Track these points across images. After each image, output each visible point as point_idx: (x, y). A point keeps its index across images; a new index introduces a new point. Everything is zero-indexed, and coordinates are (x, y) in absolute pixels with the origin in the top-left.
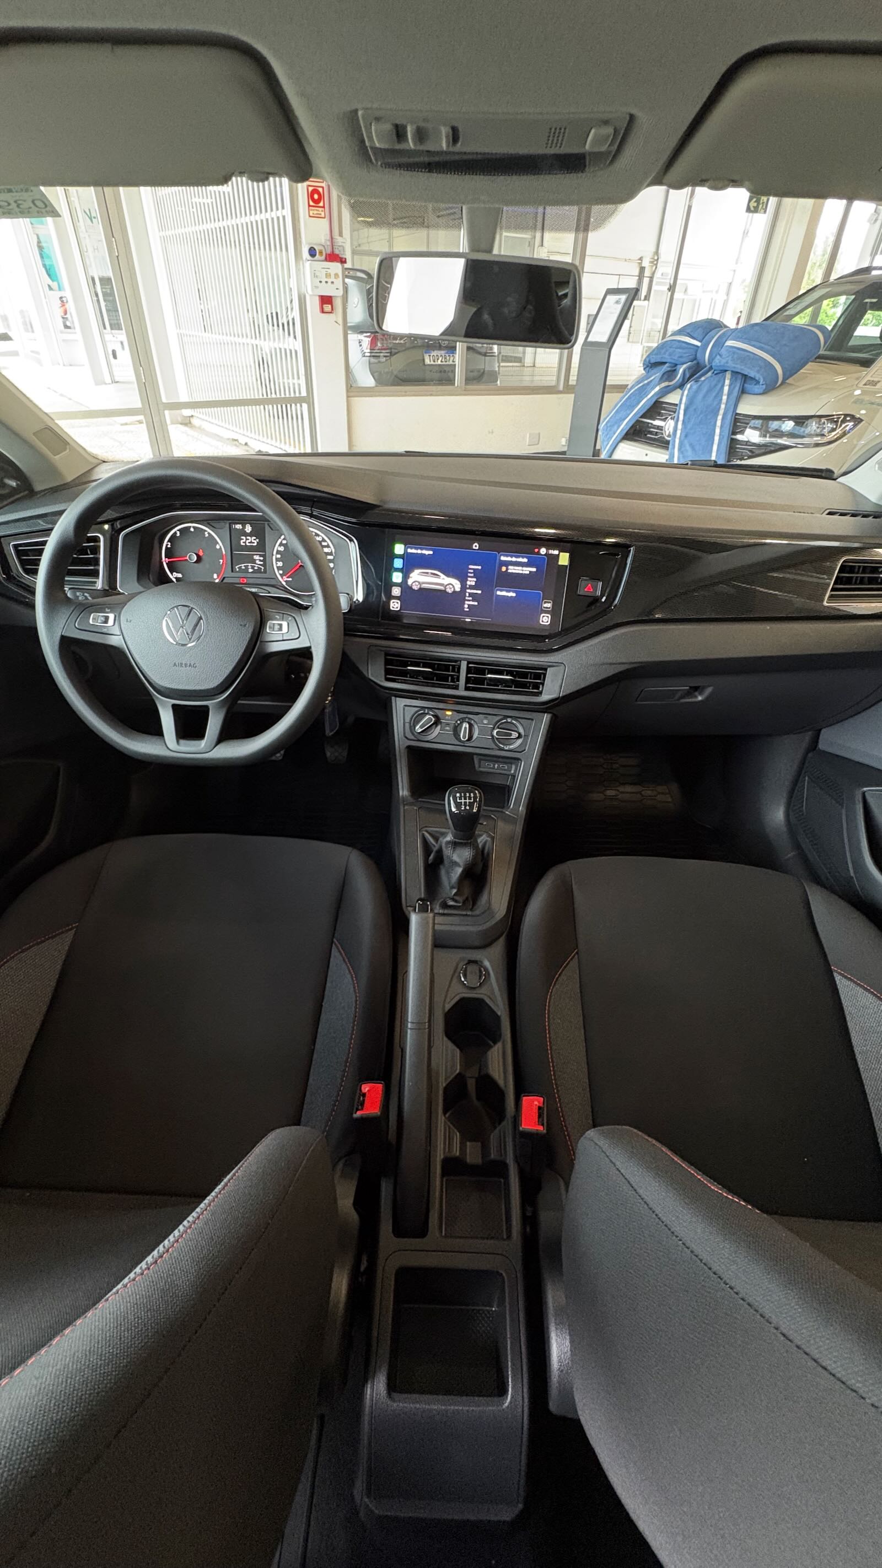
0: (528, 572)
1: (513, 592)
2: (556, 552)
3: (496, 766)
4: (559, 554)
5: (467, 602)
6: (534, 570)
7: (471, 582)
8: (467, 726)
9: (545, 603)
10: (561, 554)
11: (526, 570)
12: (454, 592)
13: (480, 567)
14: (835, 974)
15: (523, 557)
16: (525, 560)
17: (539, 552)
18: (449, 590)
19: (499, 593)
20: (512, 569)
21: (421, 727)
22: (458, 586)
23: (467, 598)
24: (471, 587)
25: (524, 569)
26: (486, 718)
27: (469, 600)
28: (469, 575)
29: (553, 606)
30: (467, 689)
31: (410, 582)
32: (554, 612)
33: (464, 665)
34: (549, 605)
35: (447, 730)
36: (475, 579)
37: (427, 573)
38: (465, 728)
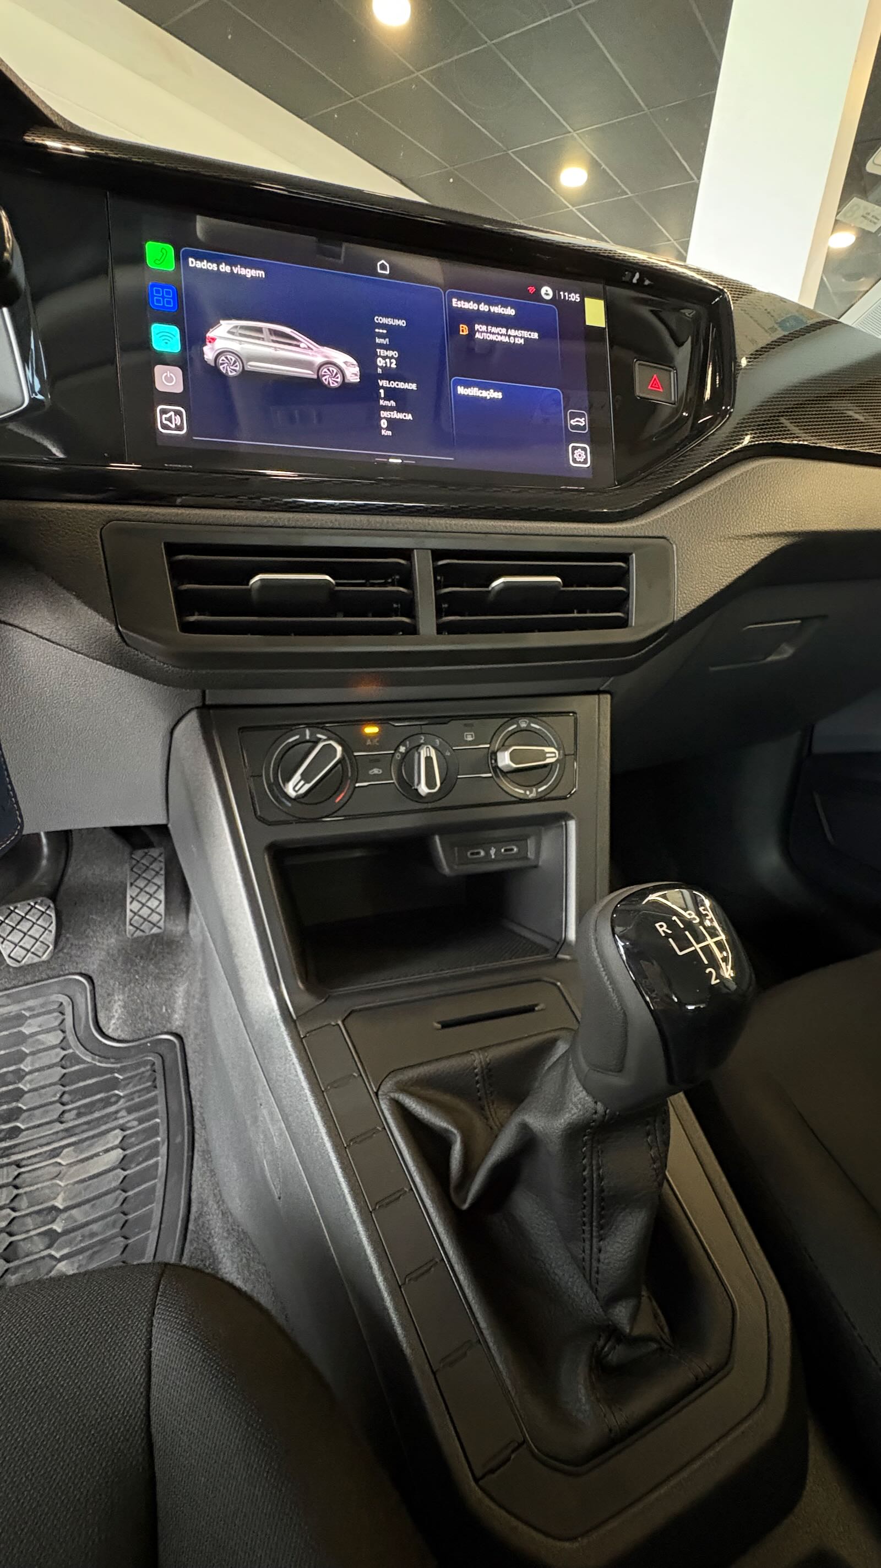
0: (522, 341)
1: (497, 389)
2: (575, 297)
3: (493, 851)
4: (582, 301)
5: (384, 414)
6: (535, 336)
7: (386, 359)
8: (433, 754)
9: (573, 416)
10: (589, 302)
11: (518, 336)
12: (345, 386)
13: (402, 323)
15: (505, 305)
16: (510, 312)
17: (537, 294)
18: (332, 381)
19: (461, 390)
20: (484, 333)
22: (353, 373)
23: (381, 402)
24: (389, 375)
25: (512, 332)
26: (469, 728)
27: (386, 408)
28: (378, 341)
29: (591, 422)
30: (443, 630)
31: (209, 353)
32: (595, 437)
33: (423, 569)
34: (582, 422)
35: (376, 777)
36: (395, 354)
37: (260, 330)
38: (429, 759)
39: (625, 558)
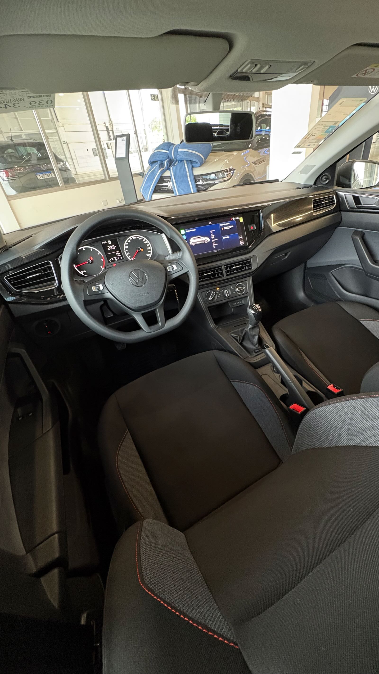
1: (228, 236)
2: (238, 218)
3: (237, 303)
4: (239, 219)
6: (233, 226)
7: (213, 237)
8: (227, 291)
9: (240, 237)
10: (240, 218)
11: (230, 227)
12: (208, 242)
13: (214, 231)
14: (360, 321)
15: (228, 223)
16: (229, 224)
17: (232, 219)
18: (206, 242)
19: (224, 238)
20: (226, 228)
21: (211, 297)
22: (209, 240)
23: (213, 243)
24: (214, 239)
25: (229, 227)
26: (231, 286)
27: (214, 244)
28: (211, 234)
29: (243, 237)
30: (227, 275)
31: (191, 243)
32: (244, 239)
34: (241, 237)
35: (220, 295)
36: (214, 235)
37: (196, 238)
38: (227, 292)
39: (250, 259)
